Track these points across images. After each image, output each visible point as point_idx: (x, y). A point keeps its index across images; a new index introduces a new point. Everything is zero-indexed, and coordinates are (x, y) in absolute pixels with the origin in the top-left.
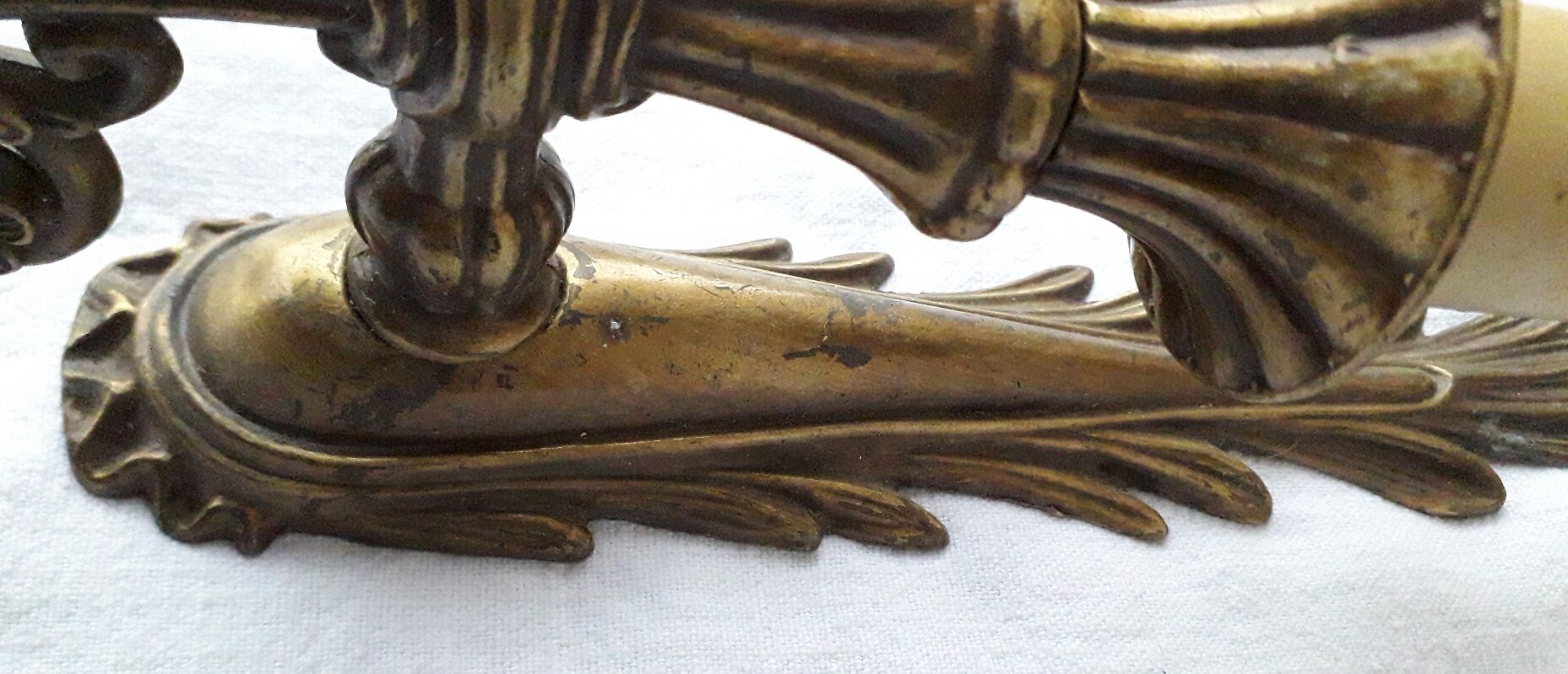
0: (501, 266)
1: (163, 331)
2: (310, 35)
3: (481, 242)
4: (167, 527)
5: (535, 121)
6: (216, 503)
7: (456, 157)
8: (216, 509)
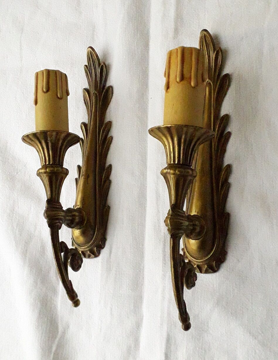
0: (77, 214)
1: (83, 248)
2: (59, 230)
3: (74, 215)
4: (103, 248)
5: (63, 211)
6: (100, 243)
7: (67, 218)
8: (101, 243)
